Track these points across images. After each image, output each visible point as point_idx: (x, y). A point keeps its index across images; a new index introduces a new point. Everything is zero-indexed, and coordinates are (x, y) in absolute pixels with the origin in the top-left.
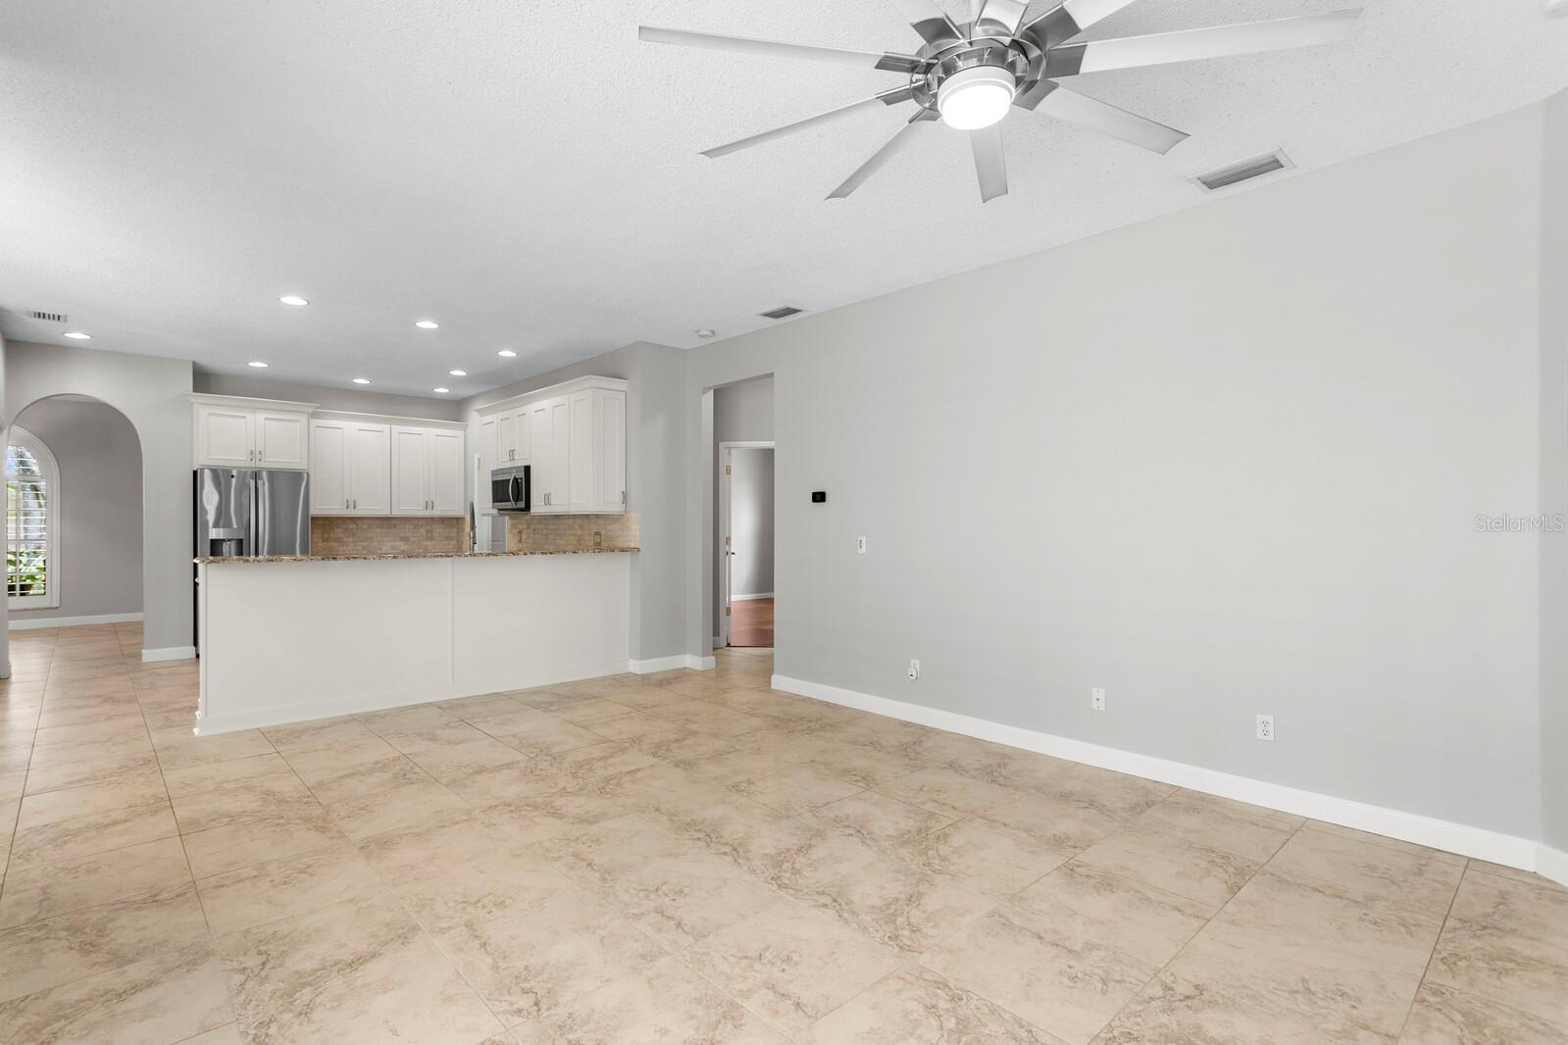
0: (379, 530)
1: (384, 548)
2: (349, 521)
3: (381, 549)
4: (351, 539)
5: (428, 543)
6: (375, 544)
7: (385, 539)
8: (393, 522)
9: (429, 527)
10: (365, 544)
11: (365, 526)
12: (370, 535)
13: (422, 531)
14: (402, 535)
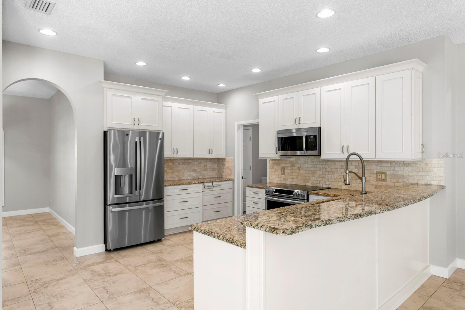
0: (183, 166)
1: (185, 175)
2: (169, 161)
3: (184, 176)
4: (170, 171)
5: (205, 172)
6: (181, 174)
7: (186, 171)
8: (190, 161)
9: (205, 164)
10: (177, 174)
11: (177, 164)
12: (179, 169)
13: (202, 165)
14: (193, 168)
